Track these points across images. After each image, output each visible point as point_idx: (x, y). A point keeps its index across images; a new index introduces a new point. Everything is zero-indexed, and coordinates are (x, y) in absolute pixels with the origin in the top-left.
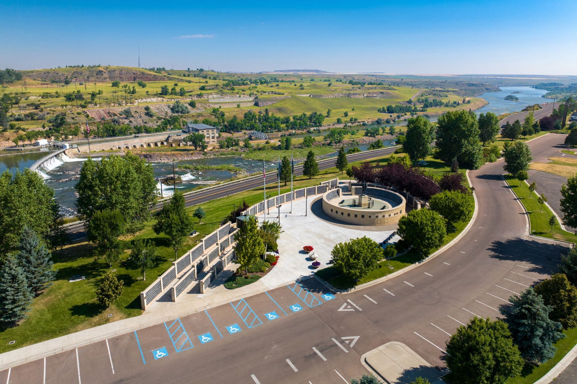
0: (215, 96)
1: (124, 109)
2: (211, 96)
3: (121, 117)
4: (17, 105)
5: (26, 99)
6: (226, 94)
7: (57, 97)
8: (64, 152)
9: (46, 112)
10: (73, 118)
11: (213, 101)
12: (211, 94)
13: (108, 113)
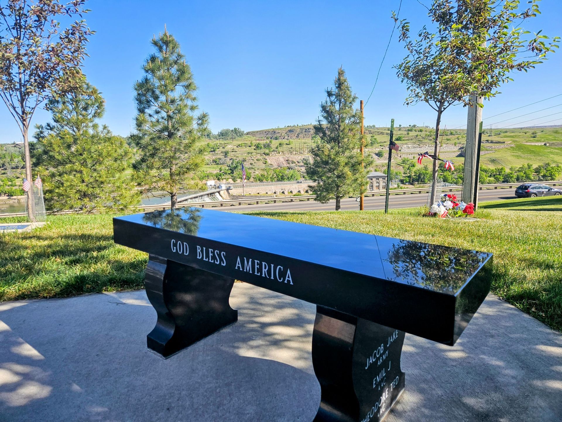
0: (410, 146)
1: (303, 157)
2: (406, 146)
3: (299, 164)
4: (213, 152)
5: (223, 148)
6: (425, 144)
7: (249, 146)
8: (219, 192)
9: (230, 158)
10: (251, 164)
11: (407, 150)
12: (406, 144)
13: (287, 161)
